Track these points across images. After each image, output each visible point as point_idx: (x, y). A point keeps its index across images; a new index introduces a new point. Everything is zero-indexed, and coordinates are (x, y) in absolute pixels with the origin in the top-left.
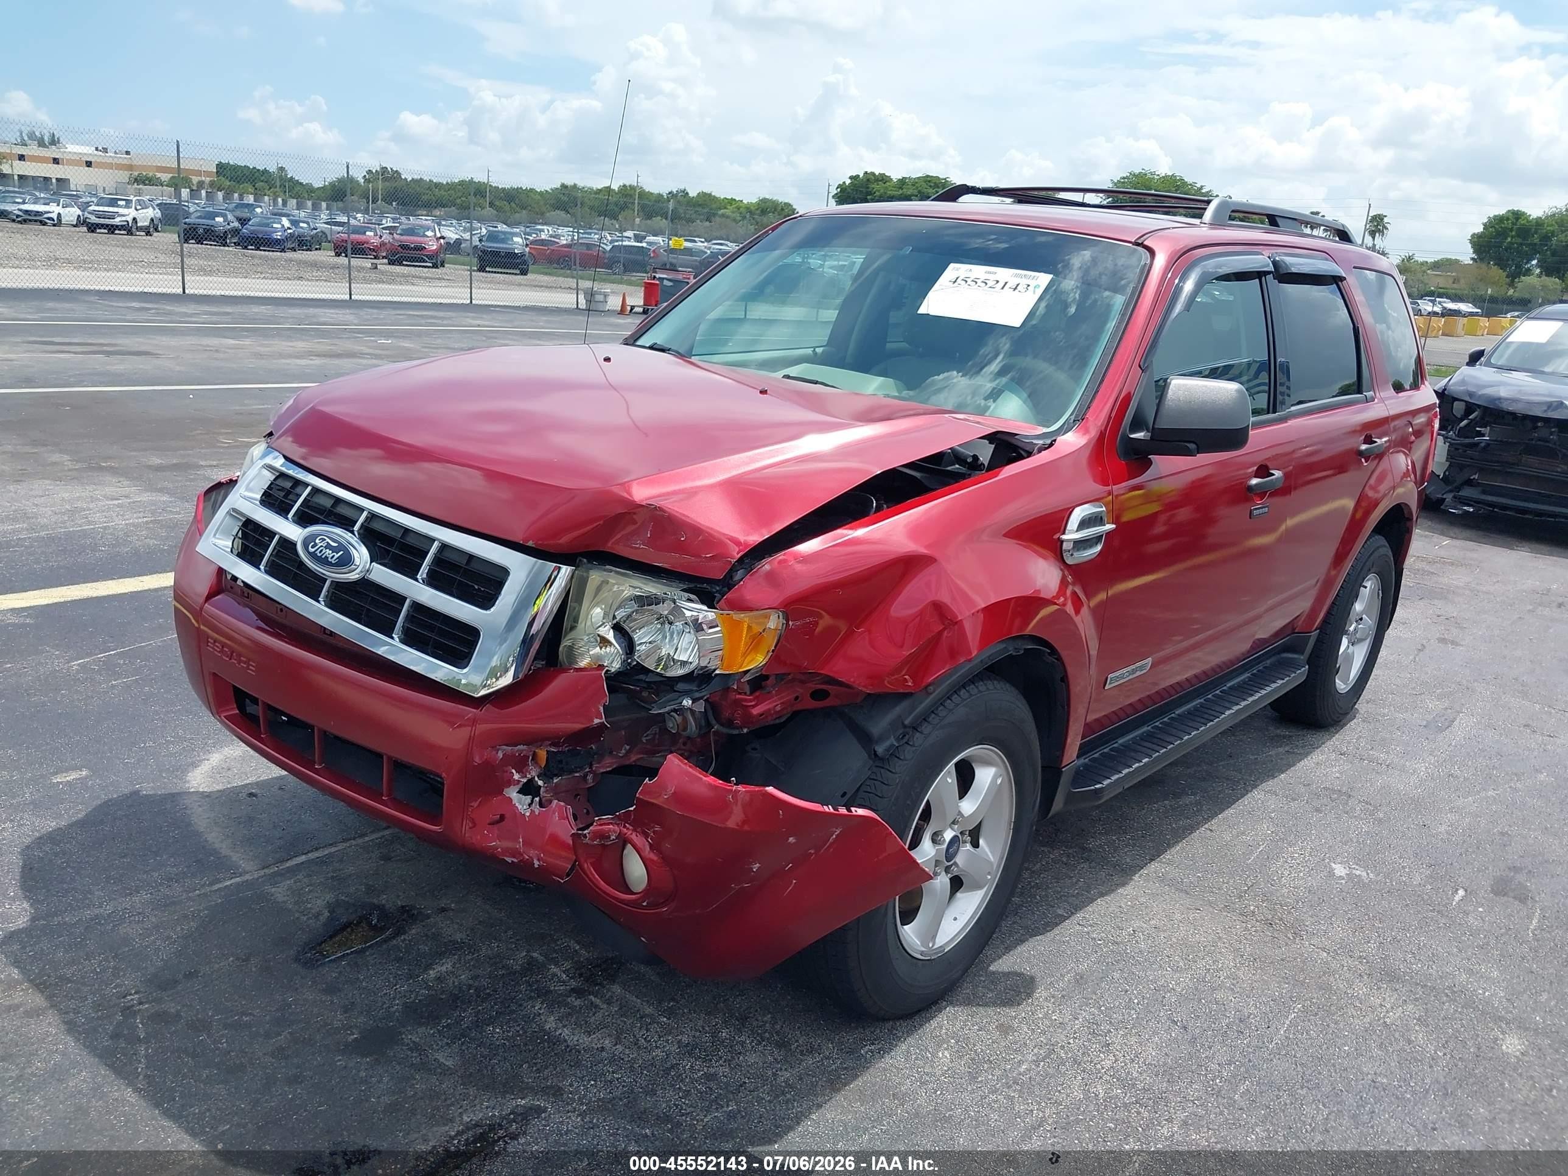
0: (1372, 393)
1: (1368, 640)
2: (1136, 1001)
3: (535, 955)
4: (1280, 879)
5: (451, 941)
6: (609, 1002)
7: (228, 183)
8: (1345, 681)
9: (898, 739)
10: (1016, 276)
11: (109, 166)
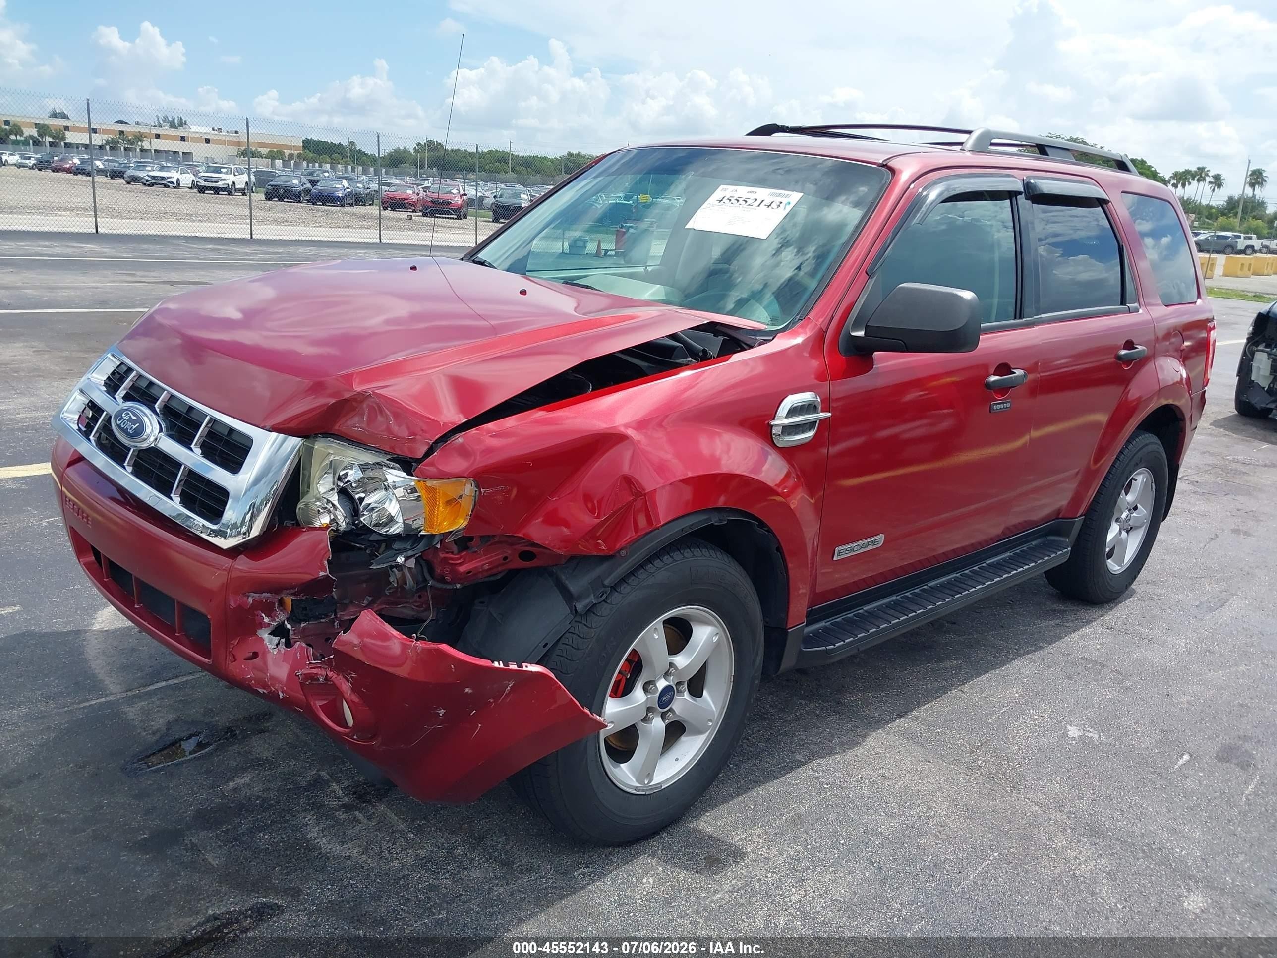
0: (1136, 305)
1: (1143, 528)
2: (842, 842)
3: (324, 773)
4: (1013, 738)
5: (257, 758)
6: (369, 819)
7: (312, 155)
8: (1120, 562)
9: (597, 598)
10: (772, 195)
11: (222, 143)
